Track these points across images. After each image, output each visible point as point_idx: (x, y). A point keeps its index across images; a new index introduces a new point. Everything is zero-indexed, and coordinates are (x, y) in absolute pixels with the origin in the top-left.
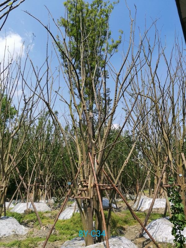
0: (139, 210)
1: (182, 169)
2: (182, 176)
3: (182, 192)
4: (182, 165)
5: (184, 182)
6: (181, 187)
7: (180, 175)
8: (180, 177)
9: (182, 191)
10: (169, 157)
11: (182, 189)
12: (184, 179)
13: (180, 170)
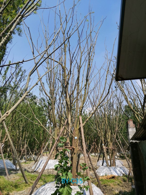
0: (37, 170)
1: (78, 131)
2: (77, 138)
3: (75, 155)
4: (78, 128)
5: (78, 145)
6: (75, 149)
7: (75, 137)
8: (75, 139)
9: (75, 153)
10: (68, 120)
11: (75, 152)
12: (78, 142)
13: (76, 133)
